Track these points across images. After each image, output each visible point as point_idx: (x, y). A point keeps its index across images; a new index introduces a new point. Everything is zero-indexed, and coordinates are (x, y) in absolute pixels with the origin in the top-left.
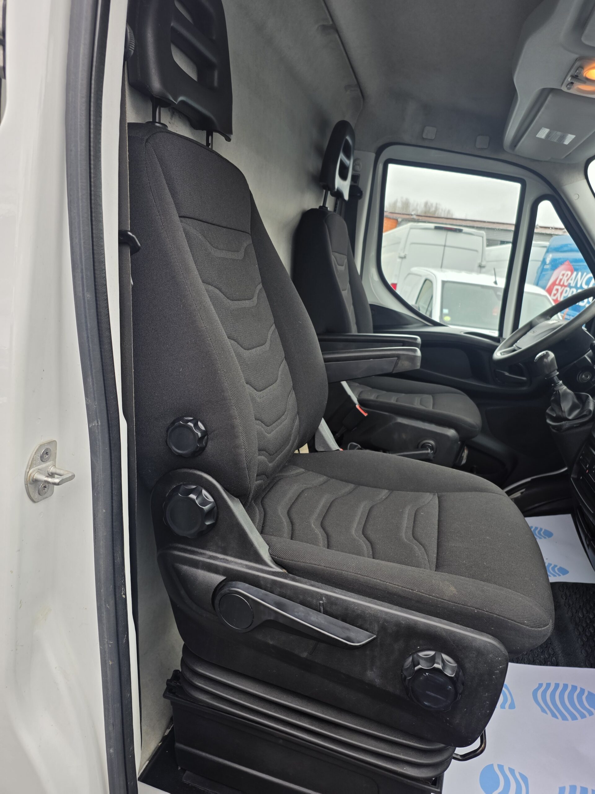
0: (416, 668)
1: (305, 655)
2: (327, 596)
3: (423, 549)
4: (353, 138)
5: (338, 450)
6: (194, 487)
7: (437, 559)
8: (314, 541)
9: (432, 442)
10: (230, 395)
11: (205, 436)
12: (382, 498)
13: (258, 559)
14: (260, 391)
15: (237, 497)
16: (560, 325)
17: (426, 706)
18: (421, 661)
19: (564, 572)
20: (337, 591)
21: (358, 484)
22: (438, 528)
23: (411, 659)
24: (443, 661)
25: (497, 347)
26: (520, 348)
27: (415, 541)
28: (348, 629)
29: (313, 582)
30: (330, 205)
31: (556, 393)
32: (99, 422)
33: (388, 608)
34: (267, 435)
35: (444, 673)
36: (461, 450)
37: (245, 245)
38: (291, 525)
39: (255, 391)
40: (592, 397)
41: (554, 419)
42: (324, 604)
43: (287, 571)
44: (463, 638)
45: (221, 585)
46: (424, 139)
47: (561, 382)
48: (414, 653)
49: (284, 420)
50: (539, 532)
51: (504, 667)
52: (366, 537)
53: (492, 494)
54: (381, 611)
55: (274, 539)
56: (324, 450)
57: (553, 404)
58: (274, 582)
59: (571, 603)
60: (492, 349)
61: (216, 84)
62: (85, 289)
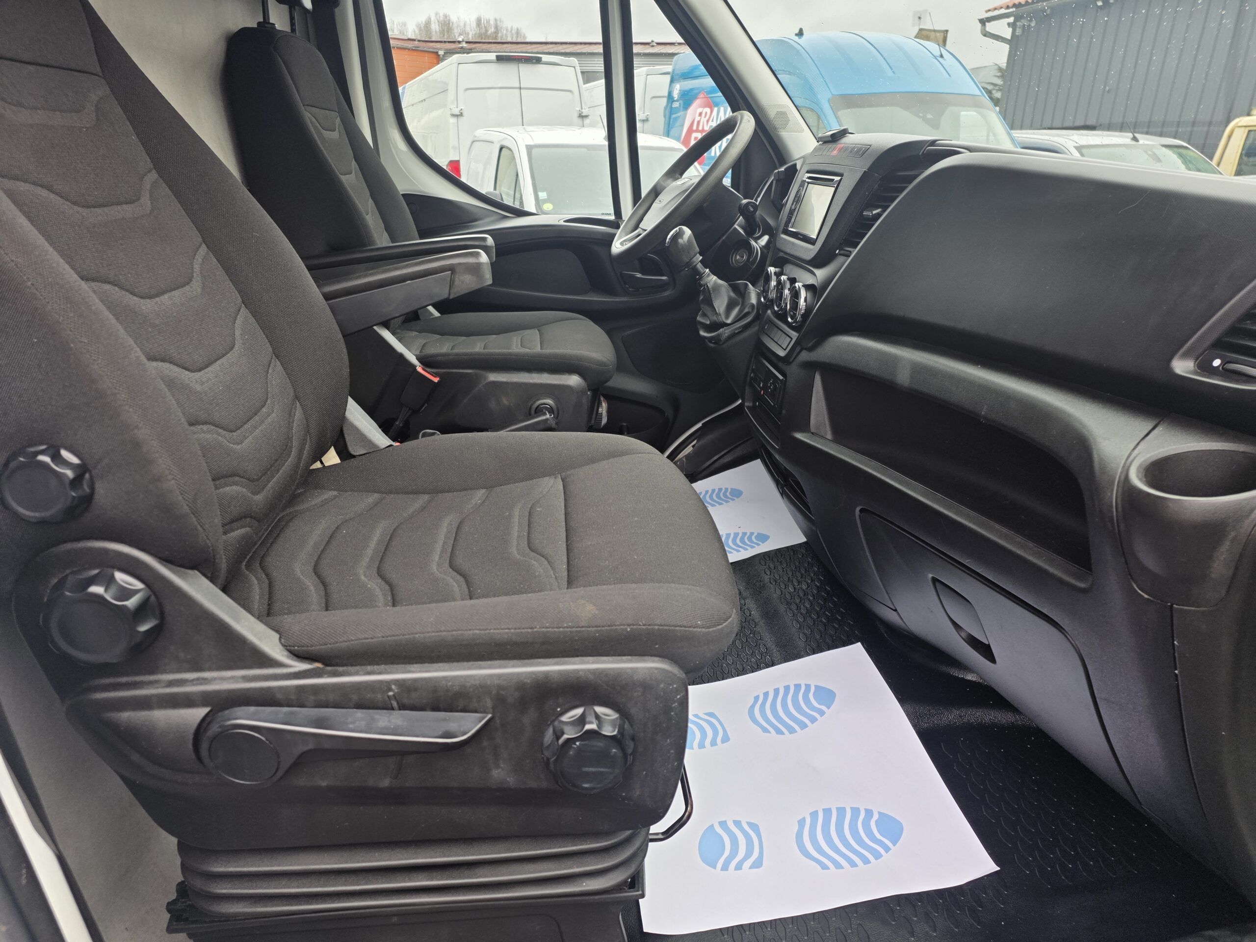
0: (561, 741)
1: (386, 783)
2: (397, 682)
3: (546, 563)
5: (391, 445)
6: (96, 572)
7: (568, 571)
8: (368, 602)
9: (550, 401)
10: (110, 385)
11: (84, 473)
12: (476, 504)
13: (263, 661)
14: (199, 371)
15: (192, 568)
17: (586, 788)
18: (567, 729)
19: (763, 538)
20: (412, 669)
21: (435, 491)
22: (566, 525)
23: (551, 730)
24: (597, 717)
25: (614, 235)
26: (645, 230)
27: (533, 554)
28: (445, 720)
29: (369, 668)
31: (704, 288)
33: (500, 667)
34: (235, 446)
35: (602, 734)
36: (595, 404)
37: (94, 97)
38: (323, 588)
39: (187, 372)
40: (753, 285)
41: (710, 328)
42: (396, 696)
43: (323, 663)
44: (619, 674)
47: (707, 271)
48: (554, 721)
49: (269, 416)
50: (725, 495)
51: (683, 696)
52: (456, 571)
53: (637, 455)
54: (491, 676)
55: (288, 620)
56: (365, 452)
57: (702, 306)
58: (301, 689)
59: (778, 578)
60: (608, 240)
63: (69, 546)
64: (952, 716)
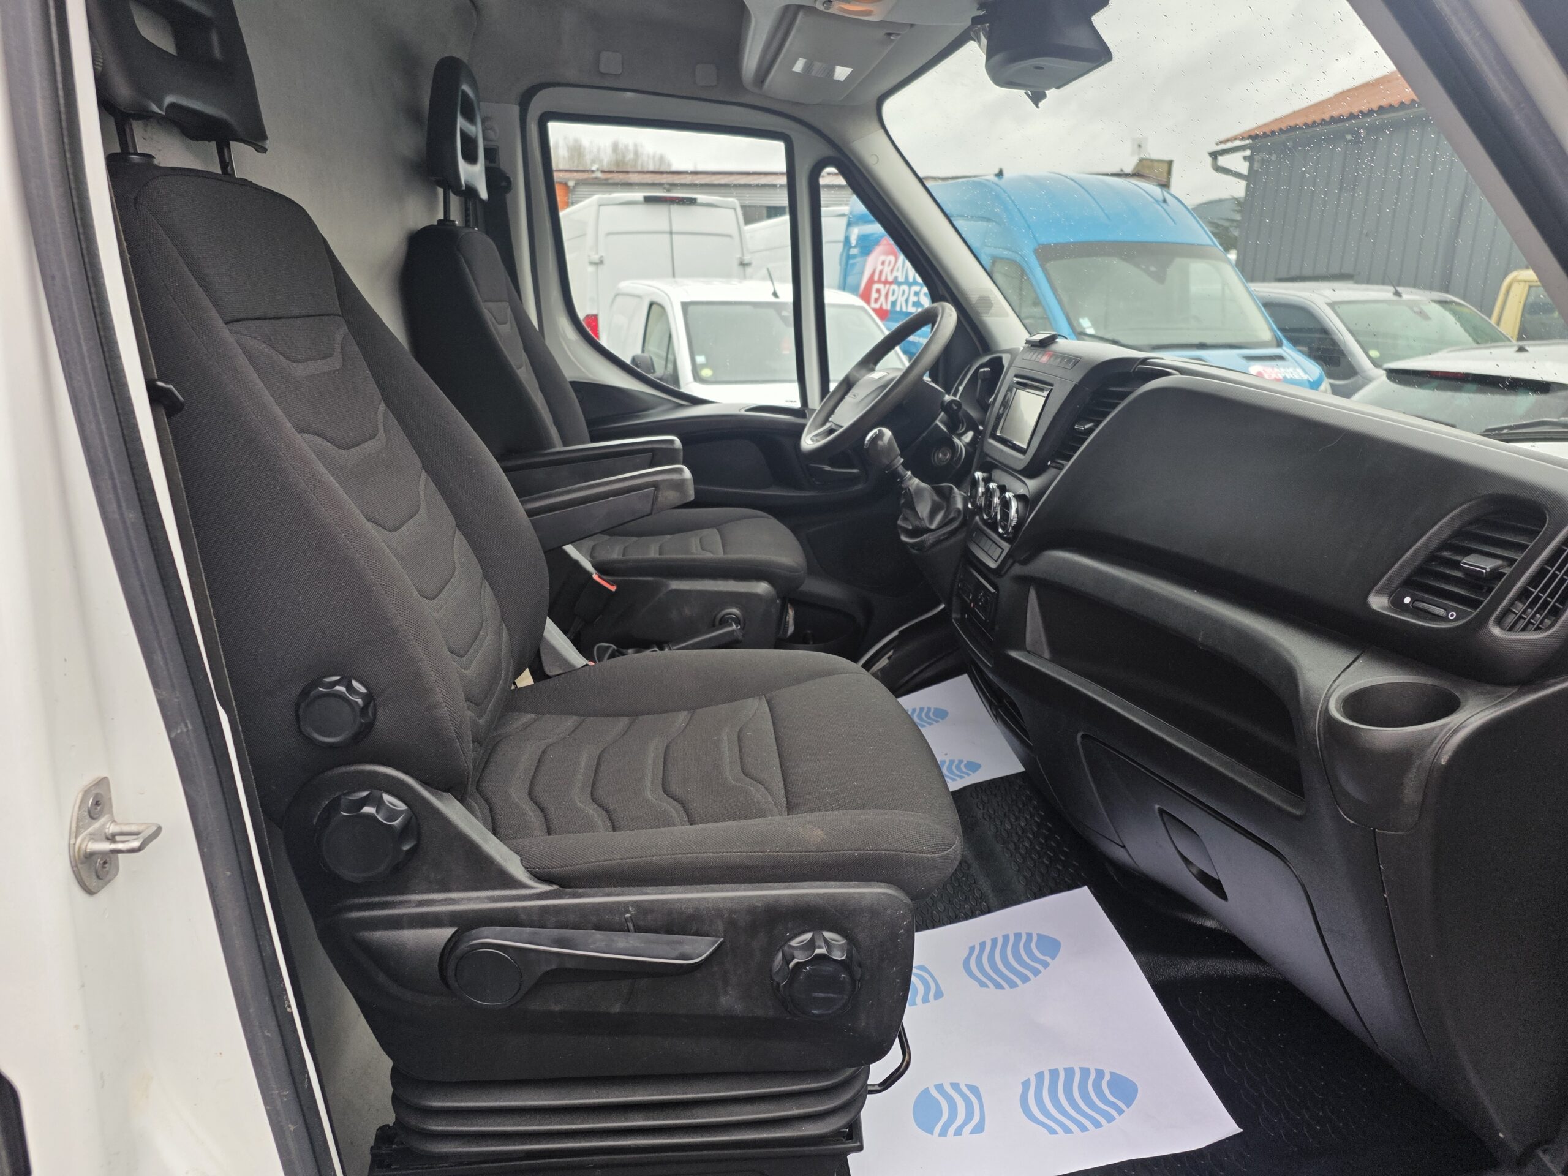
0: (791, 965)
1: (617, 1008)
2: (634, 903)
3: (763, 788)
4: (474, 85)
5: (587, 665)
6: (365, 794)
7: (787, 797)
8: (589, 827)
9: (736, 611)
10: (402, 622)
11: (371, 702)
12: (680, 727)
13: (508, 881)
14: (435, 598)
15: (447, 790)
16: (892, 380)
17: (816, 1015)
18: (796, 953)
19: (973, 767)
20: (649, 891)
21: (634, 714)
22: (778, 751)
23: (780, 955)
24: (826, 941)
25: (804, 426)
26: (841, 427)
27: (748, 780)
28: (680, 943)
29: (607, 890)
30: (457, 215)
31: (906, 492)
32: (189, 725)
33: (732, 890)
34: (465, 672)
35: (831, 958)
36: (783, 612)
37: (338, 338)
38: (541, 814)
39: (427, 601)
40: (958, 487)
41: (911, 534)
42: (633, 918)
43: (560, 886)
45: (453, 942)
46: (603, 75)
47: (909, 473)
48: (784, 945)
49: (486, 638)
50: (927, 715)
52: (672, 797)
53: (844, 675)
54: (724, 898)
55: (525, 842)
56: (561, 672)
57: (904, 509)
58: (544, 909)
59: (992, 812)
60: (797, 431)
61: (217, 53)
62: (124, 505)
63: (344, 769)
64: (1189, 968)
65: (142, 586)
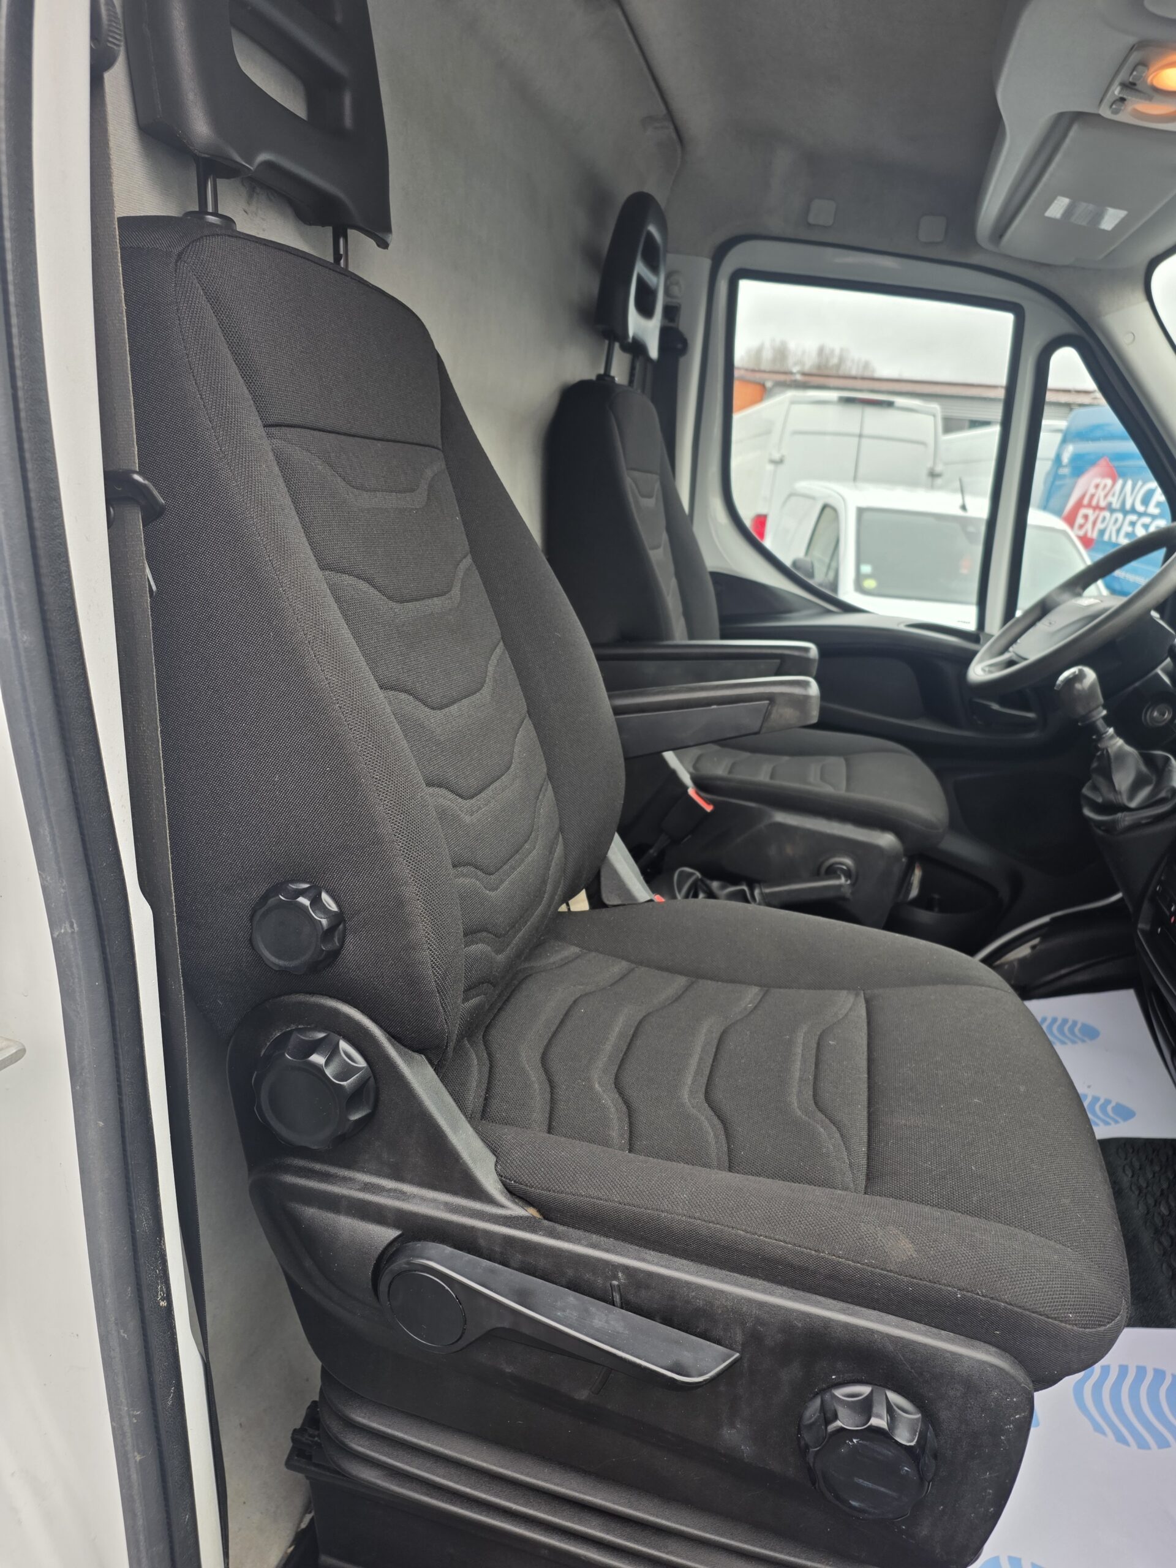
0: (831, 1427)
1: (583, 1395)
2: (626, 1269)
3: (837, 1135)
4: (663, 228)
5: (651, 901)
6: (321, 1035)
7: (869, 1158)
9: (848, 861)
10: (389, 831)
11: (339, 924)
12: (745, 1009)
13: (472, 1189)
14: (472, 797)
15: (419, 1051)
16: (1106, 610)
17: (854, 1508)
18: (842, 1412)
19: (1125, 1113)
20: (648, 1257)
21: (696, 975)
22: (869, 1078)
23: (817, 1402)
24: (890, 1409)
25: (974, 653)
26: (1025, 659)
27: (820, 1115)
29: (595, 1238)
30: (619, 372)
31: (1102, 753)
32: (75, 925)
33: (764, 1291)
34: (490, 893)
35: (894, 1439)
36: (908, 871)
37: (429, 473)
38: (548, 1089)
39: (460, 800)
41: (1099, 808)
42: (621, 1287)
43: (540, 1213)
44: (932, 1355)
45: (392, 1250)
46: (810, 226)
47: (1111, 730)
48: (823, 1391)
49: (530, 853)
50: (1071, 1030)
52: (712, 1108)
53: (979, 988)
54: (750, 1301)
55: (508, 1135)
56: (619, 902)
57: (1094, 776)
58: (509, 1240)
59: (1144, 1185)
60: (967, 658)
61: (348, 121)
62: (17, 622)
65: (32, 734)
